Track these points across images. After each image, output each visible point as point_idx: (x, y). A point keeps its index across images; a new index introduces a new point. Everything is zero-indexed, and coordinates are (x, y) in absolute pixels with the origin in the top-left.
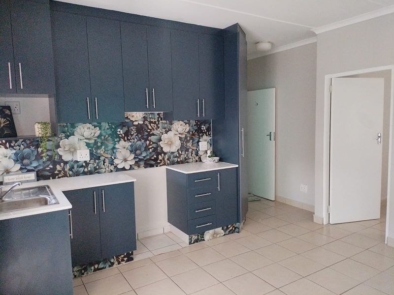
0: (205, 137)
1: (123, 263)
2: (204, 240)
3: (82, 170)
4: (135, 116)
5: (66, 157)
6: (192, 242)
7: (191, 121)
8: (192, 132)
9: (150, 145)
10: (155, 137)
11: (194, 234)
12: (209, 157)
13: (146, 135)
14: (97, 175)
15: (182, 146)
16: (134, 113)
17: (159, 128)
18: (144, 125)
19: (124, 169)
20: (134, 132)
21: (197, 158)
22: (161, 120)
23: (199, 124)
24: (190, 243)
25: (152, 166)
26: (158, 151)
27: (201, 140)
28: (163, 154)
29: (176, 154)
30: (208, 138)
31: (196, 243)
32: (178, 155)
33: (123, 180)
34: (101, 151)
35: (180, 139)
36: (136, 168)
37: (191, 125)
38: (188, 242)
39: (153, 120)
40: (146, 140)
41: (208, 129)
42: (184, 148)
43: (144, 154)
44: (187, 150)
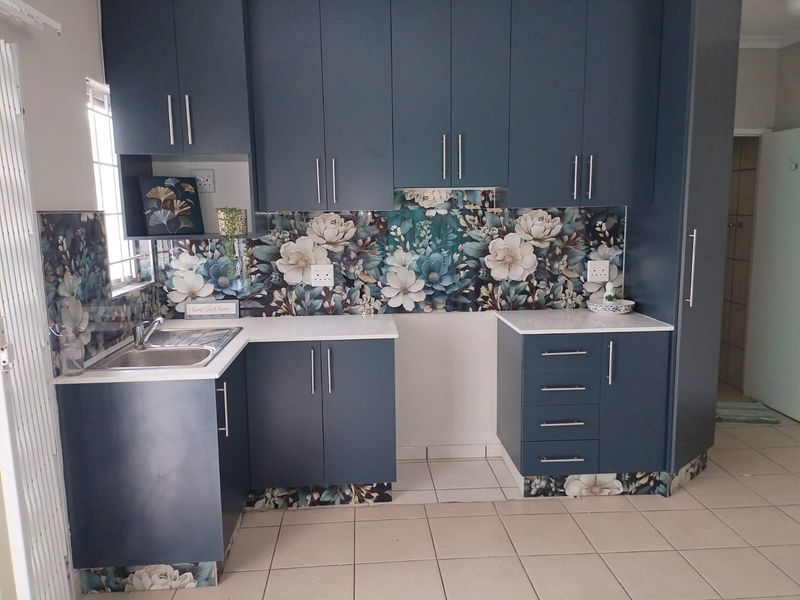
0: (604, 249)
1: (371, 502)
2: (564, 494)
3: (318, 303)
4: (431, 198)
5: (291, 278)
6: (533, 492)
7: (569, 210)
8: (570, 236)
9: (461, 261)
10: (474, 245)
11: (539, 475)
12: (610, 298)
13: (453, 240)
14: (347, 316)
15: (540, 268)
16: (428, 192)
17: (483, 224)
18: (450, 219)
19: (401, 310)
20: (425, 230)
21: (579, 299)
22: (491, 206)
23: (591, 217)
24: (527, 494)
25: (464, 308)
26: (480, 277)
27: (592, 256)
28: (490, 285)
29: (524, 286)
30: (615, 253)
31: (542, 497)
32: (528, 289)
34: (356, 270)
35: (537, 251)
36: (427, 309)
37: (568, 219)
38: (522, 489)
39: (472, 207)
40: (454, 250)
41: (615, 231)
42: (544, 272)
43: (447, 282)
44: (554, 278)
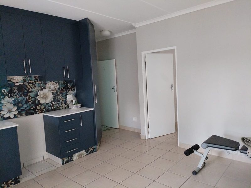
0: (71, 91)
1: (12, 186)
2: (73, 160)
4: (16, 79)
6: (65, 163)
7: (60, 81)
8: (61, 89)
9: (29, 99)
10: (33, 93)
11: (65, 157)
12: (74, 104)
13: (26, 92)
15: (54, 99)
16: (15, 77)
17: (35, 87)
18: (24, 85)
19: (9, 118)
20: (16, 90)
21: (66, 106)
22: (37, 81)
23: (66, 82)
24: (63, 164)
25: (32, 114)
26: (36, 103)
27: (68, 94)
28: (40, 105)
29: (51, 104)
30: (73, 92)
31: (67, 163)
32: (51, 105)
33: (9, 126)
35: (53, 93)
36: (19, 116)
37: (60, 84)
38: (61, 163)
39: (31, 82)
40: (26, 96)
41: (73, 86)
43: (25, 106)
44: (58, 101)
